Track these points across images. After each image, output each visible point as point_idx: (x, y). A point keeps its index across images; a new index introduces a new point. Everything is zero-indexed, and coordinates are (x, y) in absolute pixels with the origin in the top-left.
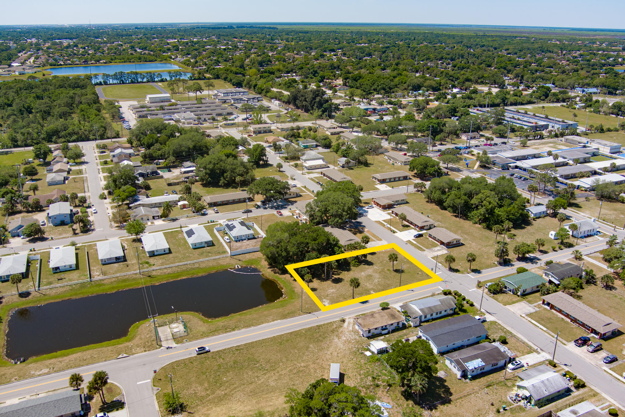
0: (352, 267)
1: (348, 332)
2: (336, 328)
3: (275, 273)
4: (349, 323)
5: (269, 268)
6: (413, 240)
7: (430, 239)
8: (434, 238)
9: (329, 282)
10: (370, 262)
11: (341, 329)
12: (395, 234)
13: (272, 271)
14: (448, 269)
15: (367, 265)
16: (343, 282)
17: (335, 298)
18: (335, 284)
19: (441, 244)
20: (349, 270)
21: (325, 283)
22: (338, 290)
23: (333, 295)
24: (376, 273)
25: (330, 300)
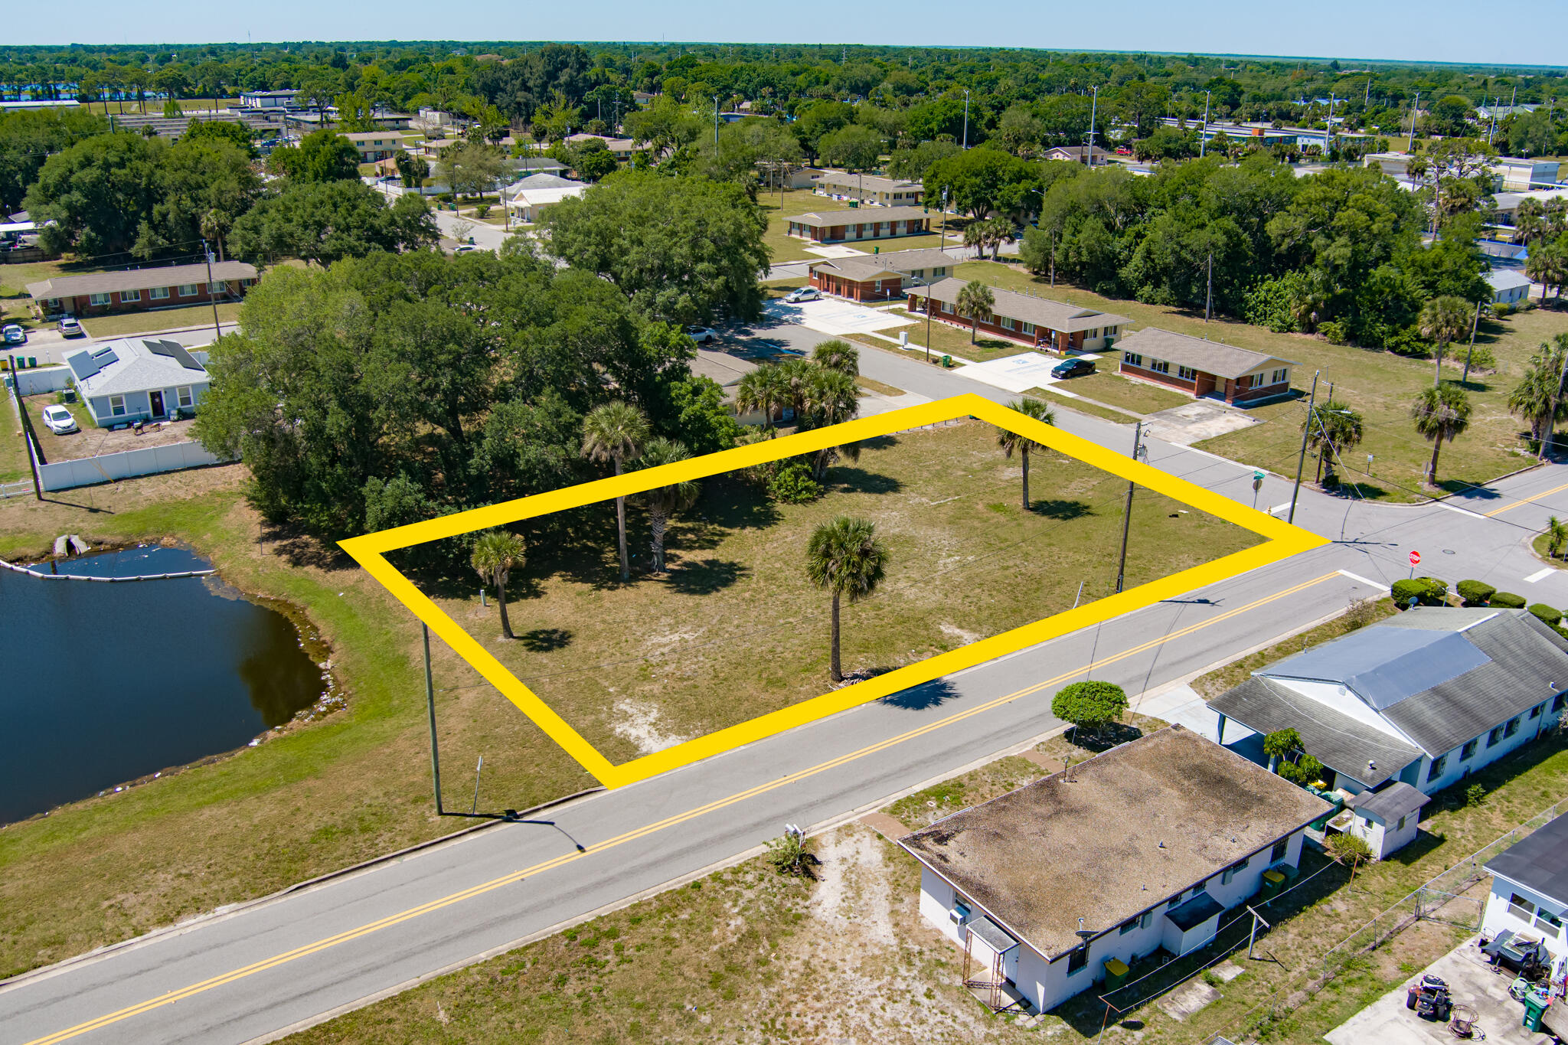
0: (779, 507)
1: (872, 966)
2: (750, 937)
3: (297, 562)
4: (855, 882)
5: (264, 539)
6: (1057, 385)
7: (1134, 379)
9: (652, 591)
10: (877, 477)
11: (798, 951)
12: (957, 371)
13: (279, 552)
14: (1313, 485)
15: (866, 490)
16: (739, 585)
17: (703, 682)
18: (691, 600)
19: (1200, 394)
20: (767, 519)
21: (623, 593)
22: (713, 633)
23: (688, 667)
24: (932, 523)
25: (667, 697)
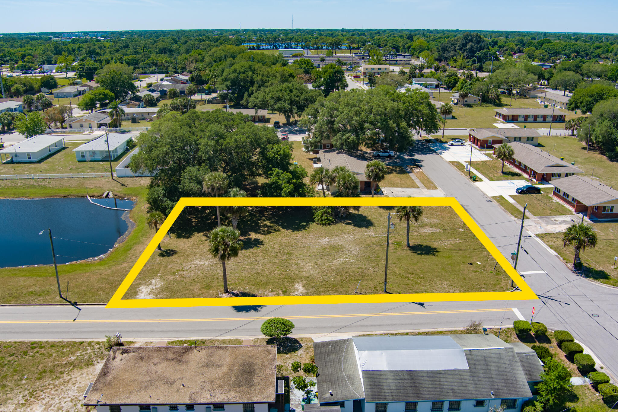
2: (69, 364)
6: (512, 196)
7: (556, 199)
8: (565, 197)
12: (476, 184)
14: (571, 265)
15: (355, 225)
19: (577, 211)
23: (191, 274)
24: (360, 244)
25: (170, 282)
